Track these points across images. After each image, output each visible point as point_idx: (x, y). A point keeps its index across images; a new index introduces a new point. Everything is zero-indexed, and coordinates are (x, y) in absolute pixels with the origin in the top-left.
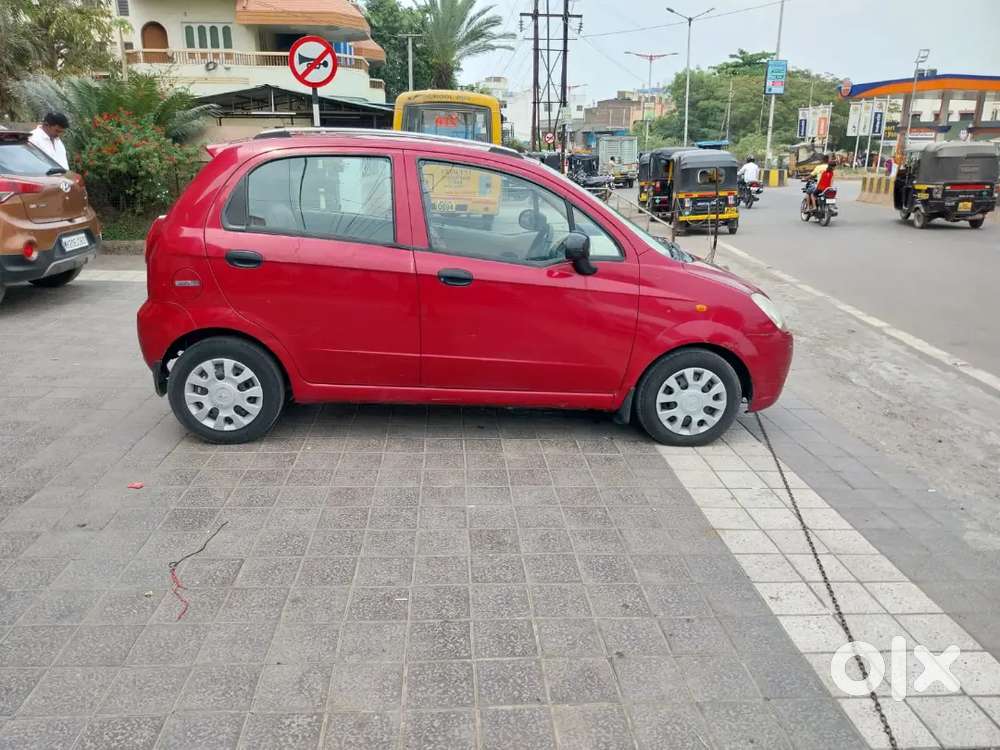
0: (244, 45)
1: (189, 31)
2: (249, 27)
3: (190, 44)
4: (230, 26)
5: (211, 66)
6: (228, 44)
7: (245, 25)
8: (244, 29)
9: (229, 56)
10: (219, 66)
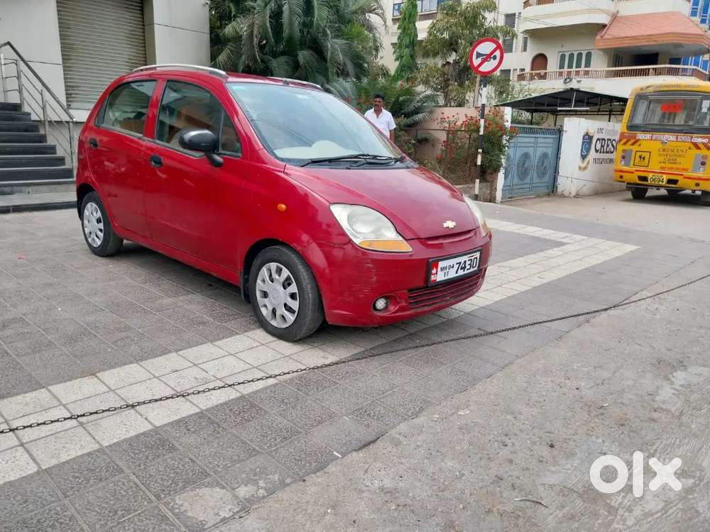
0: (600, 64)
1: (563, 57)
2: (605, 51)
3: (562, 66)
4: (592, 51)
5: (568, 80)
6: (588, 65)
7: (601, 49)
8: (601, 53)
9: (587, 73)
10: (574, 80)
